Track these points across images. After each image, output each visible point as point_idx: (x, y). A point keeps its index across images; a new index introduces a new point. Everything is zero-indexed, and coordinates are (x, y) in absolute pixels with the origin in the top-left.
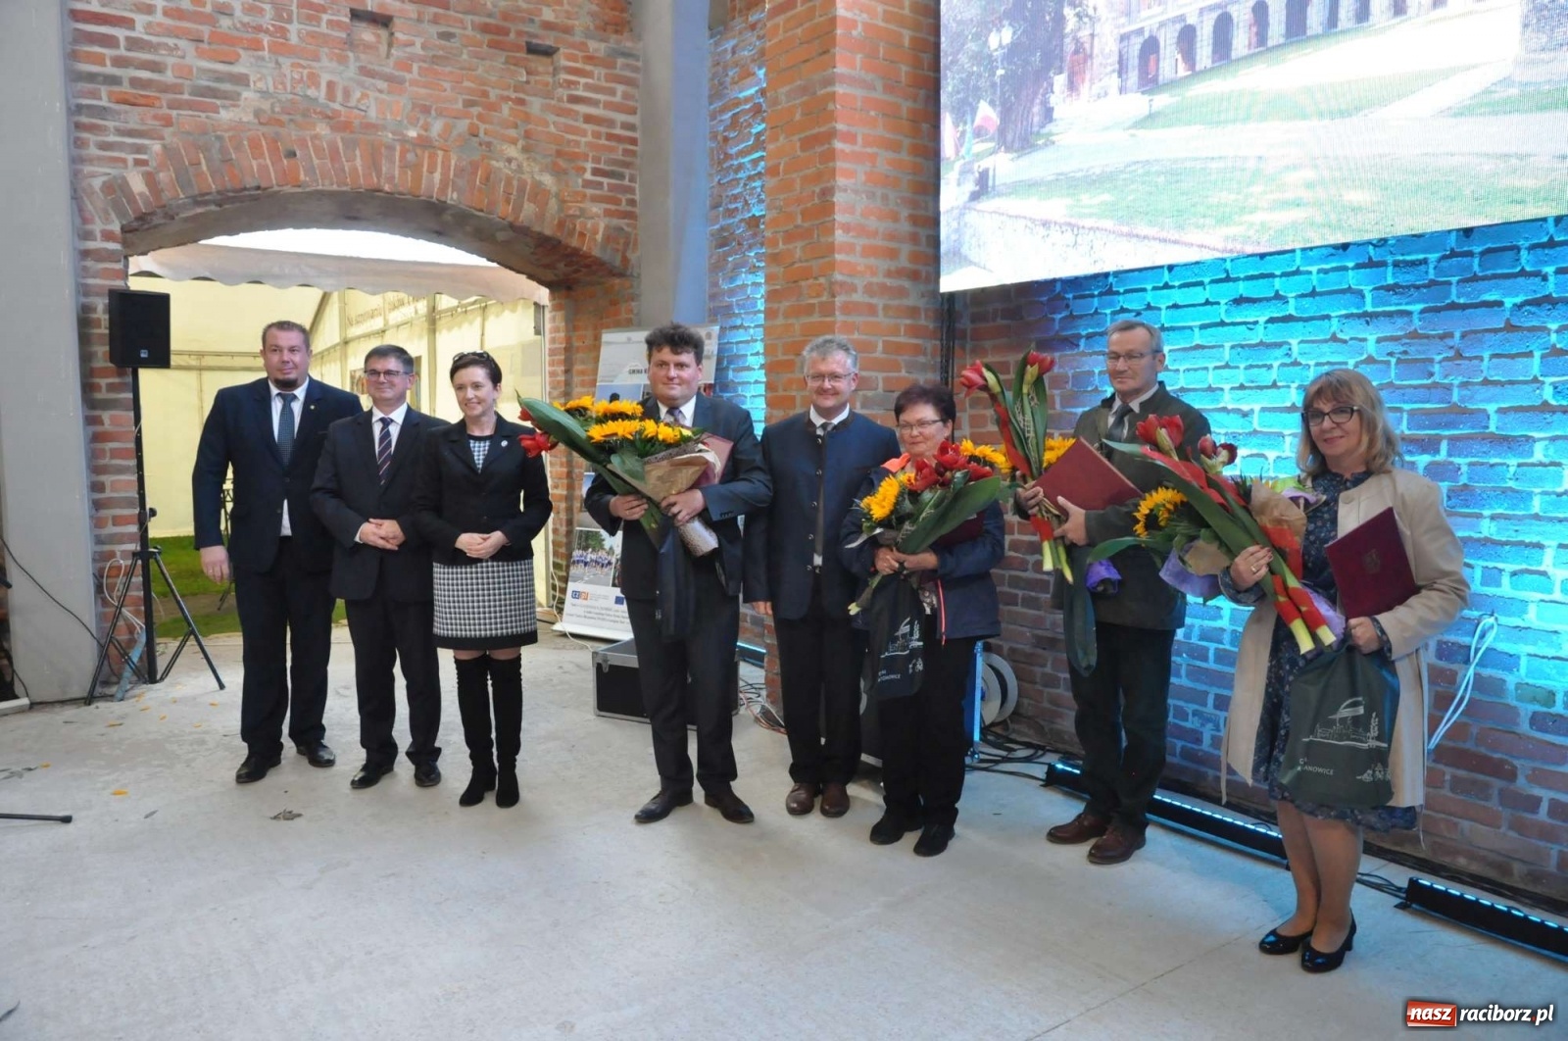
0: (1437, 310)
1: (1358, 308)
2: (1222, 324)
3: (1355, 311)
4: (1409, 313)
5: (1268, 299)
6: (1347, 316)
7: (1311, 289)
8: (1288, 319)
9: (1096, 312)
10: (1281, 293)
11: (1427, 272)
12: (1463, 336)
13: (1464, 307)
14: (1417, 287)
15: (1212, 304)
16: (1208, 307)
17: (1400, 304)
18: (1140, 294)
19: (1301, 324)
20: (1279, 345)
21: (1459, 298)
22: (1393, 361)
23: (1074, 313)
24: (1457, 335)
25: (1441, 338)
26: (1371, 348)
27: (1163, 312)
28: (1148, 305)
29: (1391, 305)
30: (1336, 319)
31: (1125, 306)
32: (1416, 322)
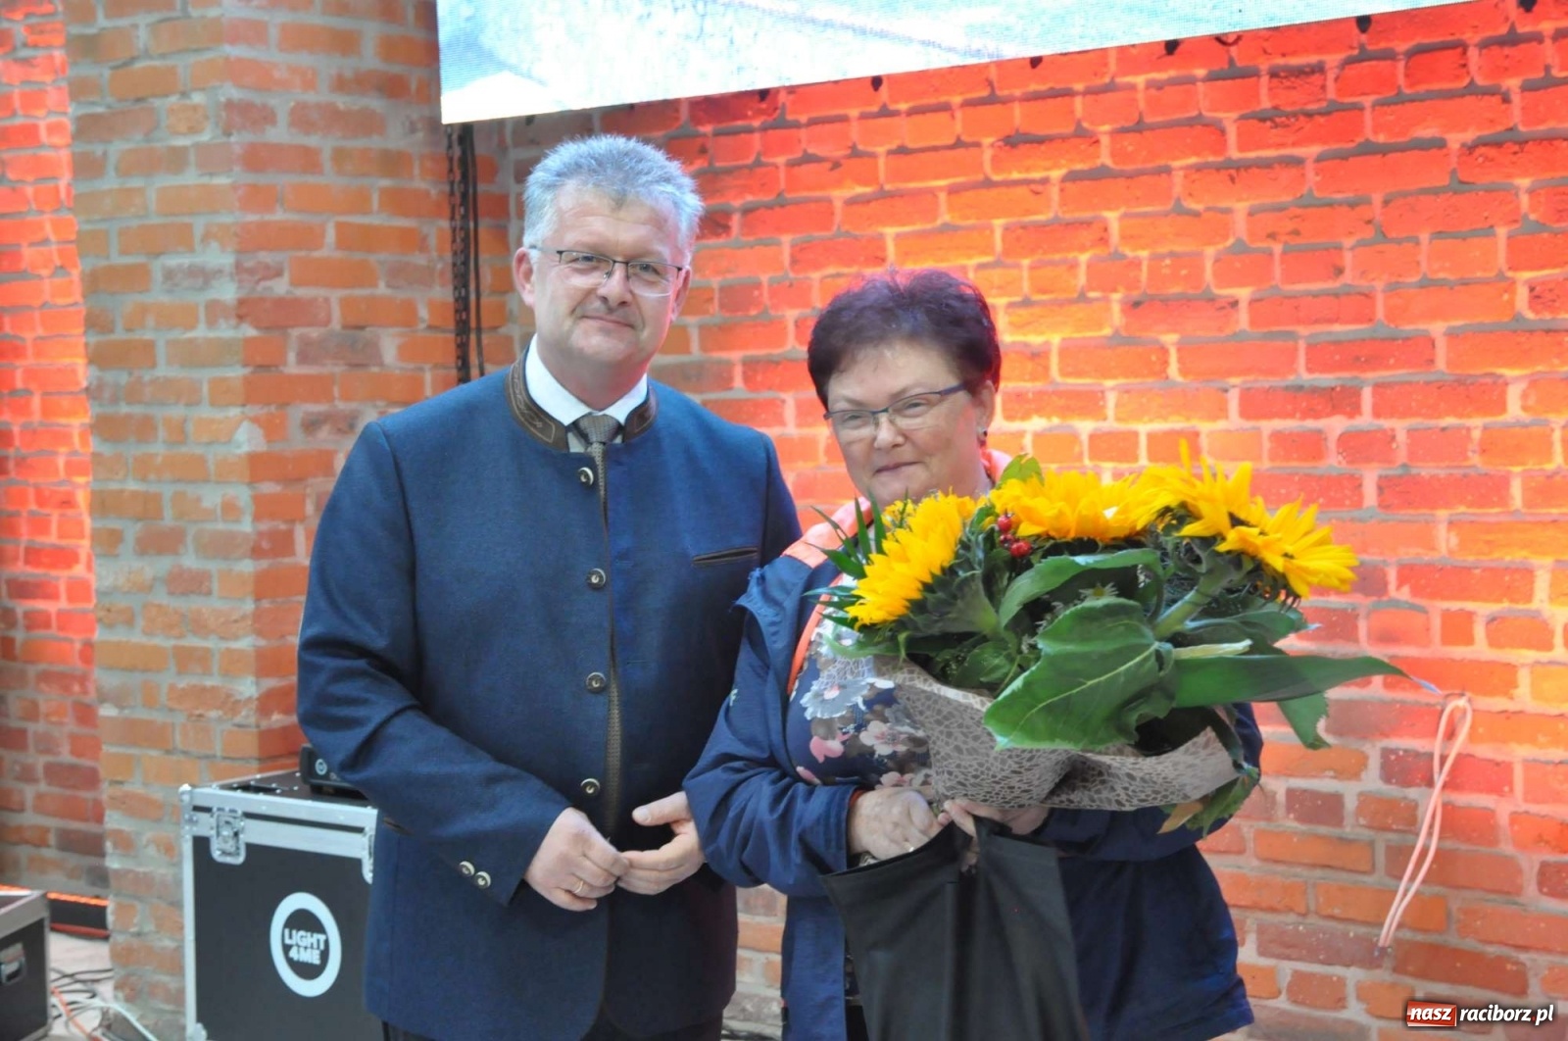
0: (1343, 157)
1: (1216, 152)
2: (988, 184)
3: (1211, 159)
4: (1298, 162)
5: (1064, 138)
6: (1199, 168)
7: (1136, 116)
8: (1099, 174)
9: (758, 164)
10: (1085, 125)
11: (1324, 87)
12: (1386, 203)
13: (1383, 150)
14: (1309, 115)
15: (967, 145)
16: (960, 152)
17: (1283, 145)
18: (837, 126)
19: (1122, 182)
20: (1087, 224)
21: (1375, 132)
22: (1277, 248)
23: (718, 165)
24: (1377, 199)
25: (1352, 205)
26: (1240, 225)
27: (881, 162)
28: (853, 147)
29: (1269, 146)
30: (1181, 173)
31: (811, 151)
32: (1312, 177)
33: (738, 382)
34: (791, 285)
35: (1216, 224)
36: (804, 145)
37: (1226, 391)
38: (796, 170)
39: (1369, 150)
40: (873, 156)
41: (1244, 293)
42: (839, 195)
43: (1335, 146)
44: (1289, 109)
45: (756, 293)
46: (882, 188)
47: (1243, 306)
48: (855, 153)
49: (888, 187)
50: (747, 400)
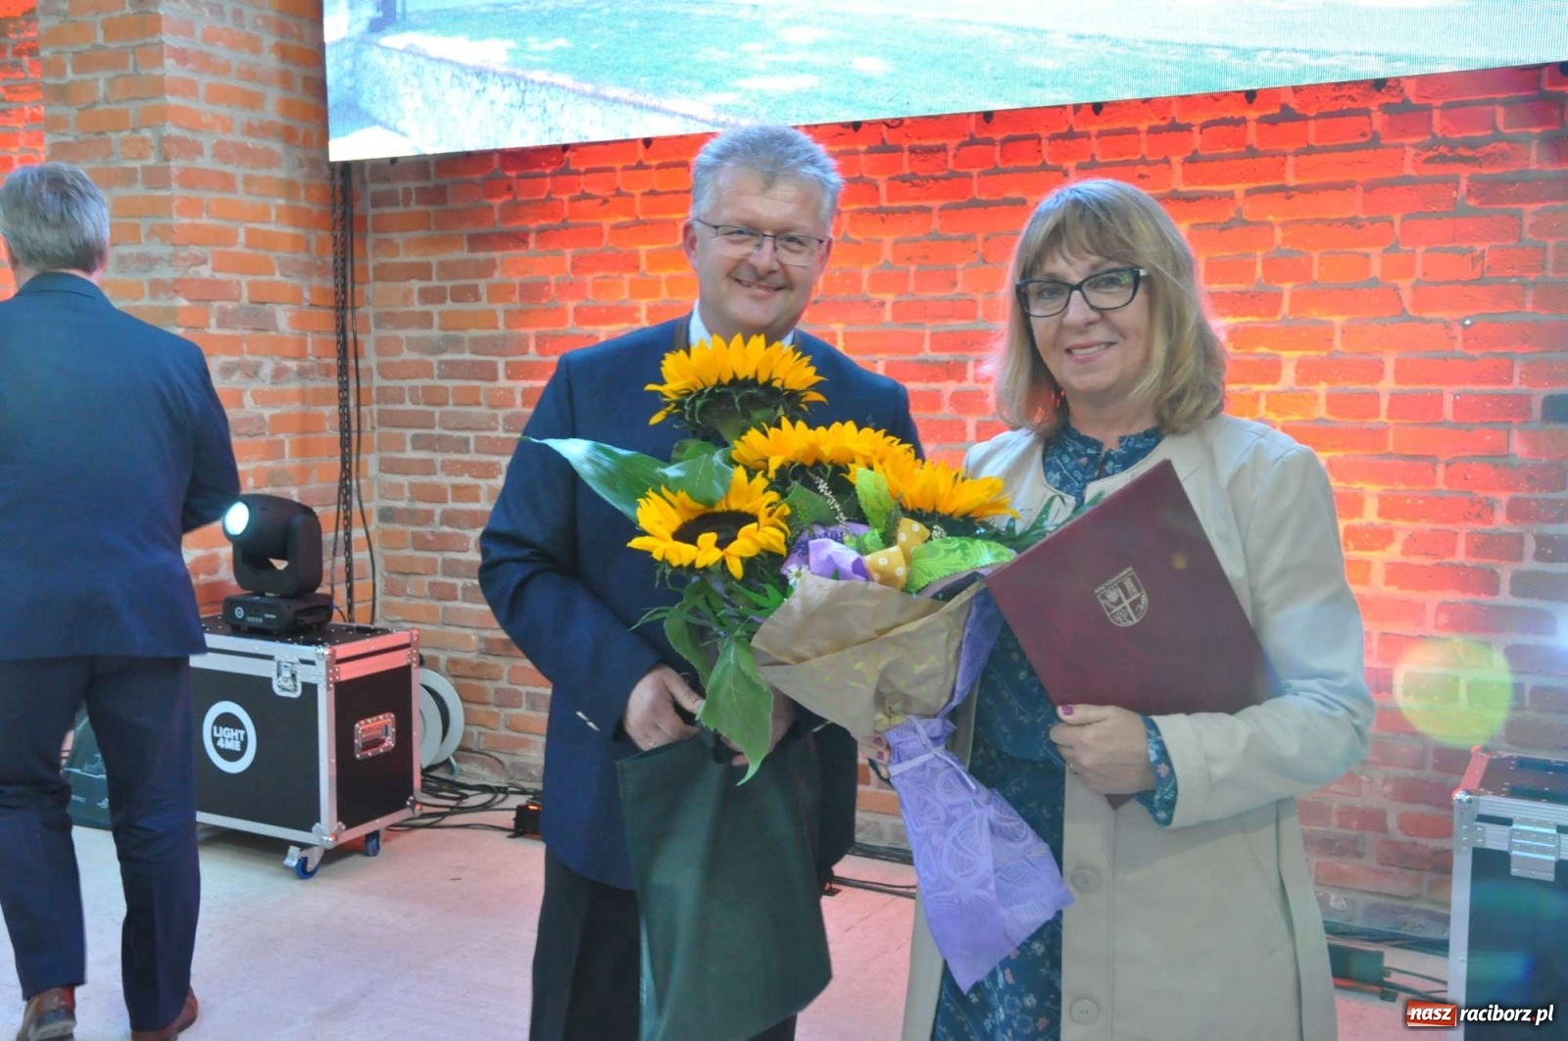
0: (958, 208)
1: (872, 202)
3: (868, 206)
4: (928, 210)
6: (860, 212)
9: (549, 197)
11: (946, 161)
12: (986, 240)
13: (985, 205)
14: (936, 179)
17: (918, 199)
18: (607, 174)
21: (980, 193)
22: (913, 268)
23: (520, 198)
24: (980, 237)
25: (964, 241)
26: (887, 253)
27: (638, 200)
28: (618, 190)
29: (908, 199)
30: (848, 215)
31: (587, 191)
32: (936, 223)
33: (532, 349)
34: (571, 284)
35: (872, 251)
36: (582, 187)
37: (876, 362)
38: (577, 204)
39: (976, 204)
40: (632, 196)
41: (889, 298)
42: (607, 223)
43: (954, 201)
44: (922, 175)
45: (546, 288)
46: (638, 217)
47: (888, 306)
48: (618, 192)
49: (642, 218)
50: (538, 362)
